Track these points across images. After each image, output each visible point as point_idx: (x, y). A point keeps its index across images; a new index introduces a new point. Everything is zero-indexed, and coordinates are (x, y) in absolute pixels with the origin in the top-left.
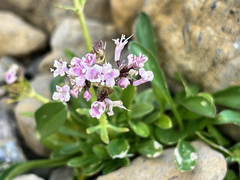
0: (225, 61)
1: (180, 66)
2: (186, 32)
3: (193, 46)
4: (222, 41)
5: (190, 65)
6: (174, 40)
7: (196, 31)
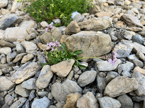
0: (75, 47)
1: (69, 49)
2: (69, 44)
3: (71, 46)
4: (74, 44)
5: (70, 49)
6: (68, 45)
7: (71, 43)
